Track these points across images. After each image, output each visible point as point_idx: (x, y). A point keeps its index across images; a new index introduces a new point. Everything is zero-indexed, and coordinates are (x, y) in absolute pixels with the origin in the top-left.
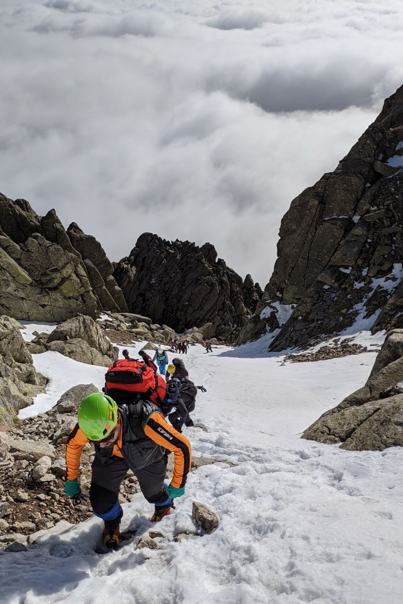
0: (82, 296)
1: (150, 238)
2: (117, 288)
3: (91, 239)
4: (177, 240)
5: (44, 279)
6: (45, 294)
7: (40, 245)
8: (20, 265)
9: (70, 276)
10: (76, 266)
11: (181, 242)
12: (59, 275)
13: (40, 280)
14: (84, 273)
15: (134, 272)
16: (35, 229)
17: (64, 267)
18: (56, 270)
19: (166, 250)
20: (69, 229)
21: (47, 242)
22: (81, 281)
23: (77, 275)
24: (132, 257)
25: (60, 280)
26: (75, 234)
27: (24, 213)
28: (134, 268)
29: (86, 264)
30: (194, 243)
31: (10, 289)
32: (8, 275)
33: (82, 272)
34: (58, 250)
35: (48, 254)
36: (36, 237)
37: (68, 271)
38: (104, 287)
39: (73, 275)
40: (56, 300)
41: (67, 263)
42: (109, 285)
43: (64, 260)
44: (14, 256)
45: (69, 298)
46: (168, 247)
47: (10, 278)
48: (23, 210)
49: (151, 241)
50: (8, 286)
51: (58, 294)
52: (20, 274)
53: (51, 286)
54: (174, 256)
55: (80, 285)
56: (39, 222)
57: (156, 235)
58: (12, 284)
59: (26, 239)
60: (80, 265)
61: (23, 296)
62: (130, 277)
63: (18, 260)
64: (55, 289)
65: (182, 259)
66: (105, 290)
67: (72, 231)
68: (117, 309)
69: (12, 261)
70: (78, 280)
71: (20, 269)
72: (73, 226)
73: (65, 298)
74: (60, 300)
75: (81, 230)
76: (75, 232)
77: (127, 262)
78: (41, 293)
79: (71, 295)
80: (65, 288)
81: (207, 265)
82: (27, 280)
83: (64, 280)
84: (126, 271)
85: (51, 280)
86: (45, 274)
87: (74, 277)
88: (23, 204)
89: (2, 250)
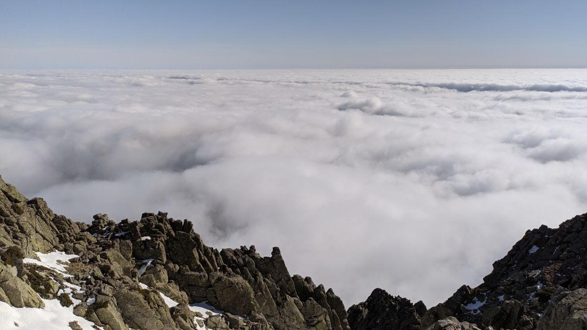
1: (380, 292)
3: (338, 299)
4: (399, 296)
5: (309, 320)
7: (311, 304)
8: (301, 312)
9: (322, 320)
10: (326, 316)
11: (401, 298)
12: (317, 319)
14: (329, 320)
15: (366, 313)
16: (311, 294)
17: (320, 316)
18: (316, 317)
19: (390, 302)
21: (315, 302)
22: (327, 323)
23: (326, 320)
24: (367, 303)
25: (317, 322)
26: (330, 295)
27: (308, 285)
28: (367, 310)
29: (332, 312)
30: (410, 301)
31: (294, 323)
33: (328, 318)
34: (319, 307)
35: (314, 308)
36: (310, 300)
37: (322, 318)
38: (340, 326)
39: (324, 320)
41: (322, 314)
42: (344, 325)
43: (321, 312)
44: (299, 308)
46: (392, 300)
47: (295, 318)
48: (308, 283)
49: (381, 294)
50: (294, 321)
51: (315, 329)
52: (299, 317)
53: (312, 324)
54: (395, 306)
55: (326, 326)
56: (315, 290)
57: (384, 291)
58: (295, 321)
59: (306, 301)
60: (328, 315)
61: (299, 327)
62: (363, 316)
63: (300, 310)
64: (314, 326)
65: (400, 309)
66: (340, 328)
67: (329, 293)
69: (298, 311)
70: (325, 323)
71: (300, 314)
72: (330, 290)
75: (333, 293)
77: (363, 306)
78: (307, 327)
80: (319, 326)
81: (417, 317)
82: (302, 320)
83: (319, 322)
84: (361, 312)
85: (312, 321)
86: (311, 318)
87: (324, 321)
88: (308, 280)
89: (294, 305)
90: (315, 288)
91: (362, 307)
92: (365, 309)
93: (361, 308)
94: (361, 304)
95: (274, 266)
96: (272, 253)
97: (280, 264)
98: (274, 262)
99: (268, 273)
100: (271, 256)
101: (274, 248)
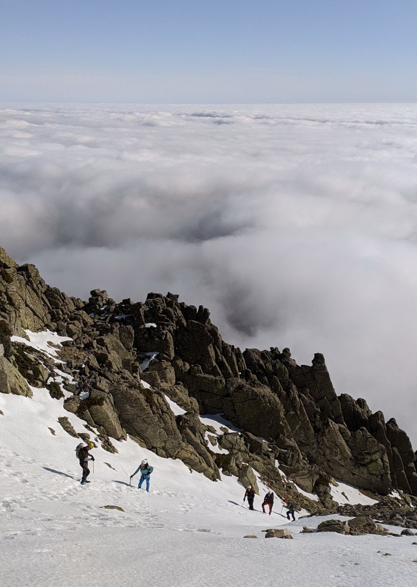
0: (382, 475)
2: (414, 474)
5: (359, 457)
6: (357, 467)
7: (363, 435)
8: (348, 445)
9: (377, 460)
10: (383, 454)
12: (369, 457)
13: (357, 457)
14: (387, 461)
16: (364, 423)
17: (374, 453)
18: (369, 454)
20: (389, 422)
21: (368, 434)
22: (383, 465)
23: (382, 461)
25: (370, 460)
26: (392, 427)
27: (360, 410)
29: (393, 451)
31: (336, 458)
32: (339, 450)
33: (386, 458)
34: (374, 441)
35: (366, 442)
36: (362, 430)
37: (377, 456)
38: (403, 471)
39: (379, 460)
40: (363, 473)
41: (378, 451)
42: (408, 470)
43: (375, 449)
44: (346, 438)
45: (372, 474)
47: (339, 452)
48: (361, 407)
50: (336, 456)
51: (366, 470)
52: (345, 451)
53: (362, 463)
55: (382, 468)
56: (368, 417)
58: (339, 456)
59: (356, 430)
60: (386, 454)
61: (343, 464)
63: (347, 441)
64: (364, 465)
66: (403, 473)
67: (390, 425)
69: (343, 442)
71: (347, 448)
72: (392, 421)
73: (369, 473)
74: (365, 473)
75: (397, 425)
78: (355, 466)
79: (374, 472)
80: (372, 467)
82: (348, 455)
83: (372, 461)
85: (363, 459)
86: (361, 454)
88: (361, 402)
89: (339, 434)
90: (370, 414)
95: (314, 379)
96: (313, 361)
97: (322, 377)
98: (315, 374)
99: (306, 387)
100: (311, 365)
101: (315, 354)
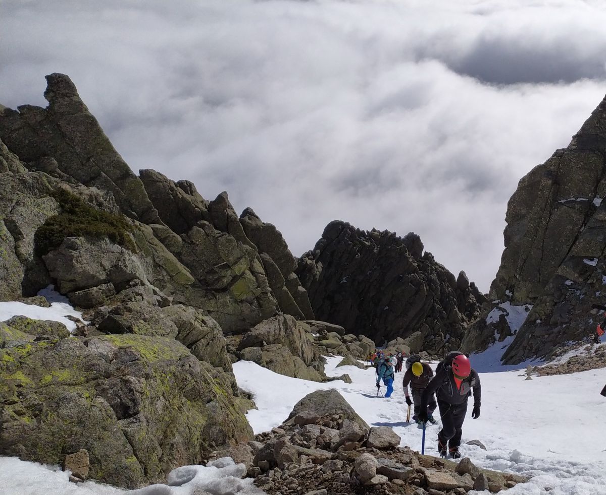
0: (258, 299)
1: (340, 227)
2: (301, 288)
3: (270, 229)
4: (374, 230)
5: (210, 278)
6: (210, 297)
7: (208, 235)
8: (181, 261)
9: (244, 273)
10: (252, 261)
11: (379, 232)
12: (229, 272)
13: (205, 279)
14: (261, 270)
15: (320, 269)
16: (202, 216)
17: (236, 263)
18: (227, 266)
19: (360, 242)
20: (242, 216)
21: (217, 231)
22: (257, 279)
23: (253, 272)
24: (318, 251)
25: (231, 278)
26: (250, 221)
27: (188, 197)
28: (320, 265)
29: (263, 259)
30: (395, 234)
32: (164, 273)
33: (258, 267)
34: (230, 241)
35: (216, 247)
36: (203, 226)
37: (242, 266)
38: (285, 288)
39: (248, 272)
40: (224, 305)
41: (241, 258)
42: (291, 285)
43: (237, 253)
44: (173, 249)
45: (242, 301)
46: (363, 238)
47: (167, 278)
48: (187, 193)
49: (342, 231)
51: (228, 297)
52: (179, 273)
53: (218, 286)
54: (370, 249)
55: (256, 285)
56: (206, 208)
57: (348, 224)
58: (169, 285)
59: (190, 228)
60: (256, 260)
62: (315, 276)
63: (178, 255)
64: (224, 290)
65: (380, 252)
66: (286, 292)
67: (246, 219)
68: (301, 316)
69: (171, 256)
70: (254, 279)
71: (180, 266)
72: (248, 213)
73: (236, 301)
74: (229, 304)
75: (257, 217)
76: (250, 219)
77: (311, 257)
78: (206, 296)
79: (244, 297)
80: (238, 289)
81: (411, 260)
82: (188, 279)
83: (235, 278)
84: (310, 269)
85: (219, 280)
86: (212, 272)
87: (248, 274)
88: (186, 186)
89: (156, 241)
91: (311, 259)
92: (317, 263)
93: (309, 262)
94: (307, 255)
95: (64, 136)
96: (46, 94)
97: (82, 128)
98: (62, 123)
